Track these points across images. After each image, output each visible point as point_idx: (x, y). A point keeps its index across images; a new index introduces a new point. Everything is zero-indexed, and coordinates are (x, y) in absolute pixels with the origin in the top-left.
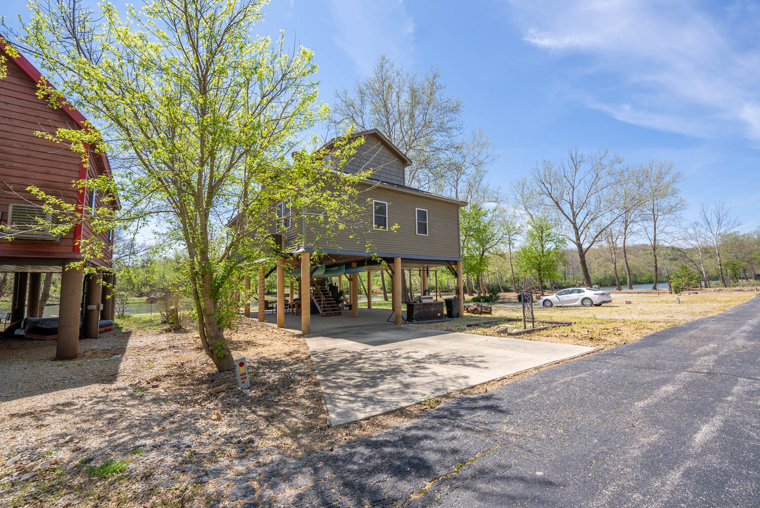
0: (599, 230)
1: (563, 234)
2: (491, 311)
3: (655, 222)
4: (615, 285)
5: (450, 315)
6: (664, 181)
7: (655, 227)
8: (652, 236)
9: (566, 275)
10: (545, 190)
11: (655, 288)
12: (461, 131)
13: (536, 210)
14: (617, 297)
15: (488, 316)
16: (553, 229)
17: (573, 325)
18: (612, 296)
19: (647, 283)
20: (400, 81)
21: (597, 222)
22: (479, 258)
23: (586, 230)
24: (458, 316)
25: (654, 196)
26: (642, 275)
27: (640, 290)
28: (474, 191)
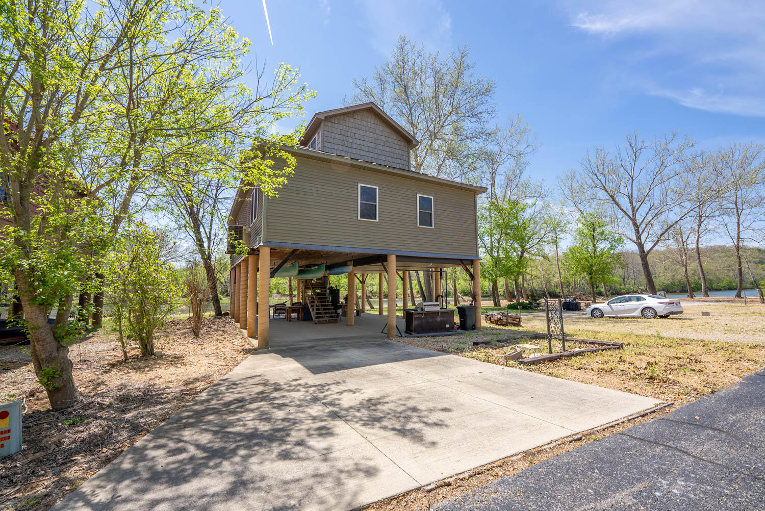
0: (666, 227)
1: (620, 233)
2: (520, 322)
3: (739, 216)
4: (686, 291)
5: (463, 326)
6: (752, 166)
7: (738, 223)
8: (734, 234)
9: (626, 280)
10: (597, 182)
11: (739, 296)
12: (493, 115)
13: (587, 206)
14: (690, 306)
15: (516, 328)
16: (608, 227)
17: (625, 348)
18: (683, 304)
19: (726, 290)
20: (423, 63)
21: (662, 217)
22: (516, 259)
23: (649, 227)
24: (474, 328)
25: (736, 186)
26: (719, 280)
27: (718, 298)
28: (513, 186)
